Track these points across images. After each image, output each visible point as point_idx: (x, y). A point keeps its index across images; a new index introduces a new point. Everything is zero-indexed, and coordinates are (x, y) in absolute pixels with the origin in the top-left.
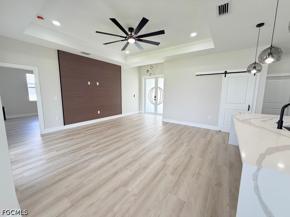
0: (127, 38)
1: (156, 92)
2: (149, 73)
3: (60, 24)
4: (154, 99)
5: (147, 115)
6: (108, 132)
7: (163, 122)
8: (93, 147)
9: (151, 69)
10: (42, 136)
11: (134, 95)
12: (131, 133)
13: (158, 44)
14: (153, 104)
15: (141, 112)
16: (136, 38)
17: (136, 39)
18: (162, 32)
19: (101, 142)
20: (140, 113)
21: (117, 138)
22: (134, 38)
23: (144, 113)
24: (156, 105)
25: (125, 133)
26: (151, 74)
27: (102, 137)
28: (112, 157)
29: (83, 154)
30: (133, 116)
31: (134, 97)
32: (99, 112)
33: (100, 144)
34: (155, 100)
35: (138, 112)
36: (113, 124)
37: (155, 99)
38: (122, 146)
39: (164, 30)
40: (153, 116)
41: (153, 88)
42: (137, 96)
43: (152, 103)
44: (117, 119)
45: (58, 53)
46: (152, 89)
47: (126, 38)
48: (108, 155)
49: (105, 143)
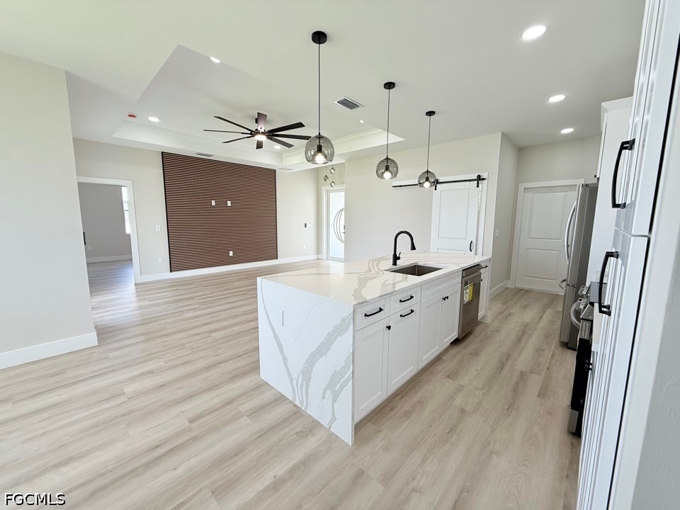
0: (253, 134)
3: (159, 119)
4: (343, 231)
9: (332, 173)
10: (136, 284)
11: (306, 224)
14: (342, 241)
17: (268, 134)
20: (318, 259)
22: (263, 133)
23: (327, 259)
26: (333, 184)
31: (305, 227)
32: (231, 253)
34: (344, 232)
35: (315, 257)
39: (301, 123)
41: (341, 210)
42: (311, 226)
43: (339, 239)
45: (162, 156)
46: (340, 211)
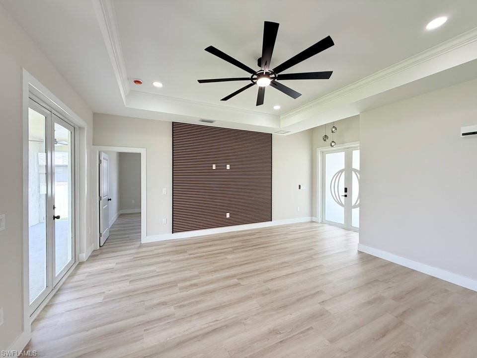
0: (255, 79)
1: (348, 180)
2: (329, 141)
3: (163, 84)
4: (344, 194)
5: (327, 228)
6: (226, 258)
7: (360, 252)
8: (182, 289)
9: (333, 132)
11: (300, 186)
12: (268, 270)
13: (326, 75)
14: (341, 204)
15: (314, 219)
16: (272, 73)
17: (273, 76)
18: (327, 43)
19: (203, 279)
20: (312, 222)
21: (233, 276)
22: (267, 75)
23: (322, 223)
24: (348, 208)
25: (257, 267)
26: (333, 144)
27: (211, 268)
28: (193, 330)
29: (155, 302)
30: (294, 228)
31: (300, 188)
32: (228, 215)
33: (195, 285)
34: (346, 196)
35: (308, 219)
36: (245, 242)
37: (346, 194)
38: (231, 304)
39: (329, 37)
40: (342, 232)
41: (341, 171)
42: (305, 187)
43: (338, 203)
44: (260, 231)
45: (173, 126)
46: (339, 172)
47: (252, 79)
48: (190, 321)
49: (207, 285)
